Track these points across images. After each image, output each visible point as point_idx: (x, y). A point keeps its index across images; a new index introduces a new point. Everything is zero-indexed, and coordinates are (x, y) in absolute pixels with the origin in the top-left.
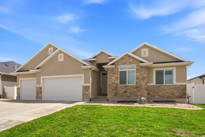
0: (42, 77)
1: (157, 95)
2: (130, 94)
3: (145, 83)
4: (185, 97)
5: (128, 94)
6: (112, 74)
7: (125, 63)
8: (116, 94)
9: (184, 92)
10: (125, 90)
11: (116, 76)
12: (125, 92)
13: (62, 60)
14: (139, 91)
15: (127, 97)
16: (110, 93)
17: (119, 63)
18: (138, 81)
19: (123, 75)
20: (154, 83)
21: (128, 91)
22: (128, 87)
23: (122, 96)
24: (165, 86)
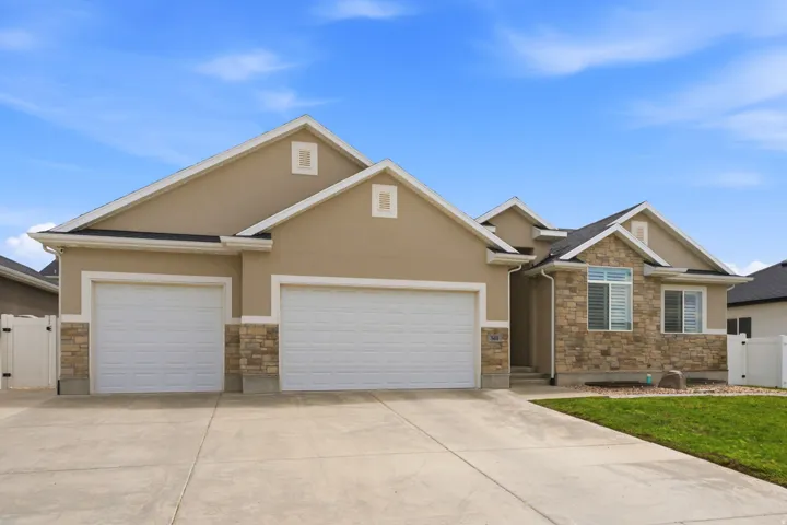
2: (620, 360)
4: (723, 366)
5: (615, 361)
6: (567, 292)
7: (604, 260)
8: (580, 360)
10: (605, 347)
11: (581, 299)
12: (605, 353)
14: (640, 352)
15: (612, 368)
16: (561, 355)
18: (638, 320)
19: (599, 296)
20: (662, 329)
21: (614, 351)
22: (613, 338)
23: (597, 366)
24: (686, 336)
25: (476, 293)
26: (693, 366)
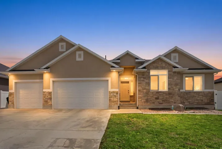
0: (51, 79)
1: (187, 101)
3: (177, 89)
4: (212, 103)
5: (161, 101)
7: (157, 68)
8: (147, 101)
9: (212, 98)
11: (147, 81)
12: (157, 98)
14: (171, 98)
15: (159, 104)
16: (140, 99)
17: (151, 67)
18: (170, 87)
20: (184, 90)
21: (160, 97)
22: (160, 93)
23: (154, 103)
26: (197, 103)
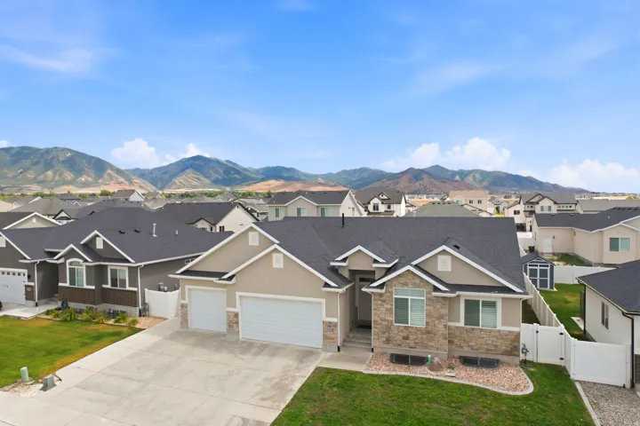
0: (238, 294)
1: (467, 345)
2: (416, 343)
3: (442, 326)
4: (516, 353)
5: (412, 344)
6: (379, 302)
7: (406, 284)
8: (388, 341)
9: (516, 344)
10: (405, 335)
11: (389, 307)
12: (406, 338)
13: (281, 266)
14: (432, 339)
15: (410, 348)
16: (376, 337)
17: (394, 282)
18: (429, 320)
19: (402, 305)
20: (461, 323)
21: (411, 337)
22: (411, 330)
23: (400, 345)
24: (482, 330)
25: (320, 303)
26: (487, 350)
